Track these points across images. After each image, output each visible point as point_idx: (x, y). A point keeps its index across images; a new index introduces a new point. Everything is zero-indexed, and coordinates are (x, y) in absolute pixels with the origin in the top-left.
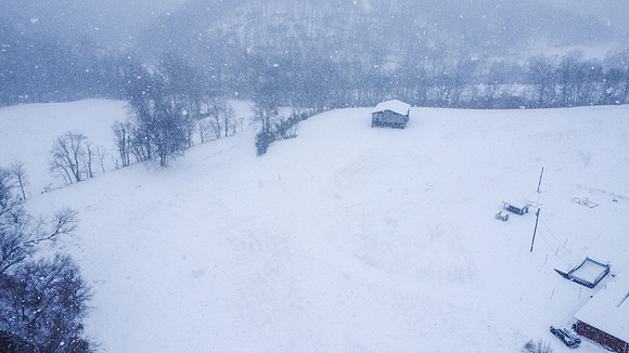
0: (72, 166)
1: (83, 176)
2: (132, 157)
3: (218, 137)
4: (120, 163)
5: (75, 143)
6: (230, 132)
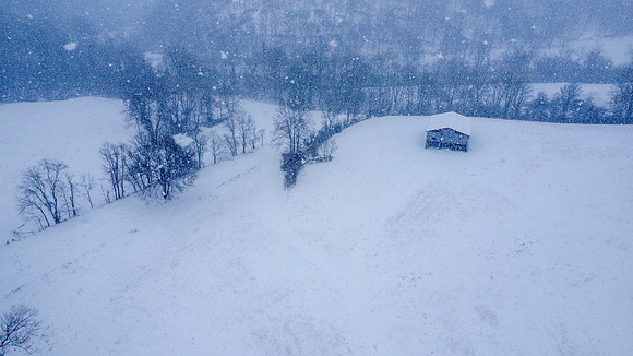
0: (49, 205)
1: (63, 216)
2: (128, 186)
3: (234, 153)
4: (112, 194)
5: (52, 174)
6: (248, 147)
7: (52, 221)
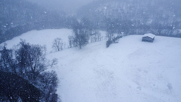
0: (57, 47)
1: (60, 49)
2: (72, 45)
3: (96, 41)
4: (69, 47)
5: (59, 41)
6: (99, 40)
7: (58, 50)
